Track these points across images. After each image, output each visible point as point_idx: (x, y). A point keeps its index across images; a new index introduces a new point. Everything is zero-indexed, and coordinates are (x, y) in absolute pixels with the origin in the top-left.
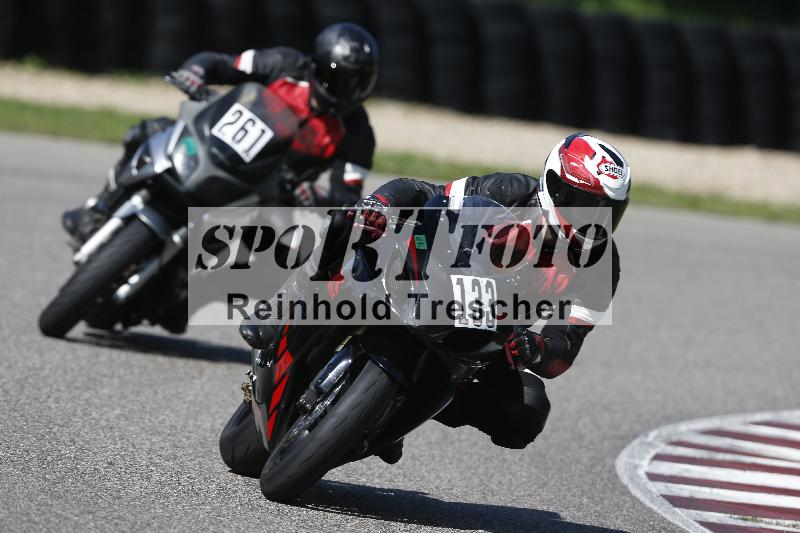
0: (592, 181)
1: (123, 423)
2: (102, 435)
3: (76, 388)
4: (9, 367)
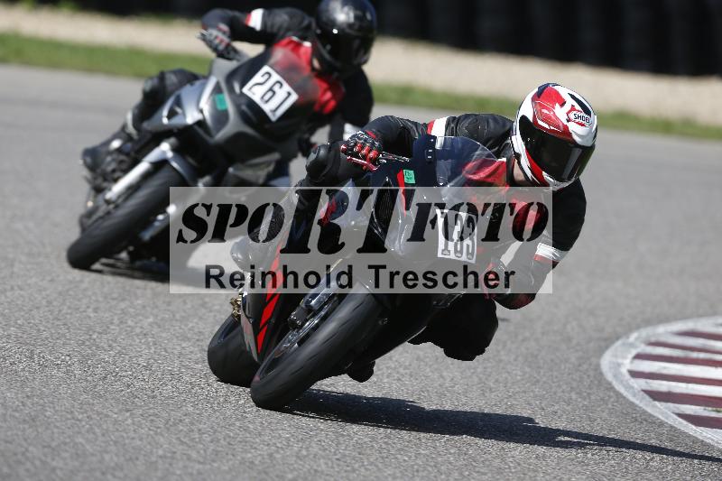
0: (562, 128)
1: (155, 330)
2: (138, 341)
3: (113, 299)
4: (52, 281)
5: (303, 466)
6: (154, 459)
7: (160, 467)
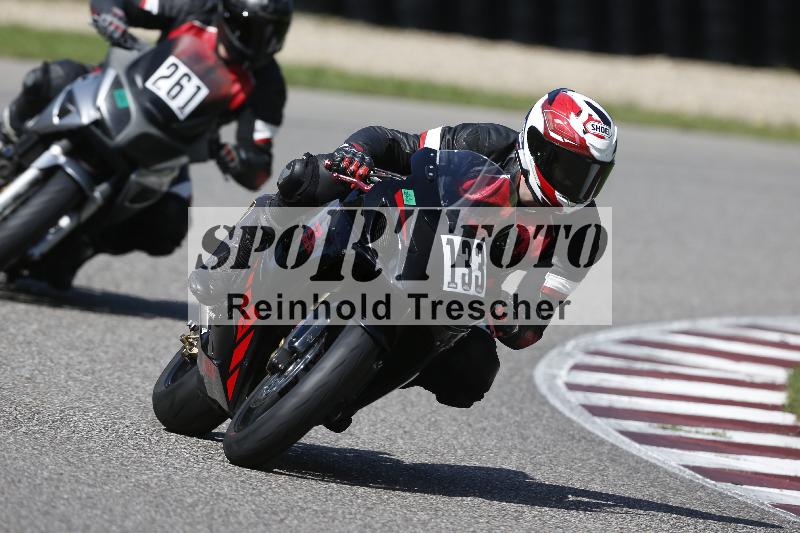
0: (577, 140)
1: (40, 338)
5: (204, 489)
6: (38, 482)
7: (45, 490)
